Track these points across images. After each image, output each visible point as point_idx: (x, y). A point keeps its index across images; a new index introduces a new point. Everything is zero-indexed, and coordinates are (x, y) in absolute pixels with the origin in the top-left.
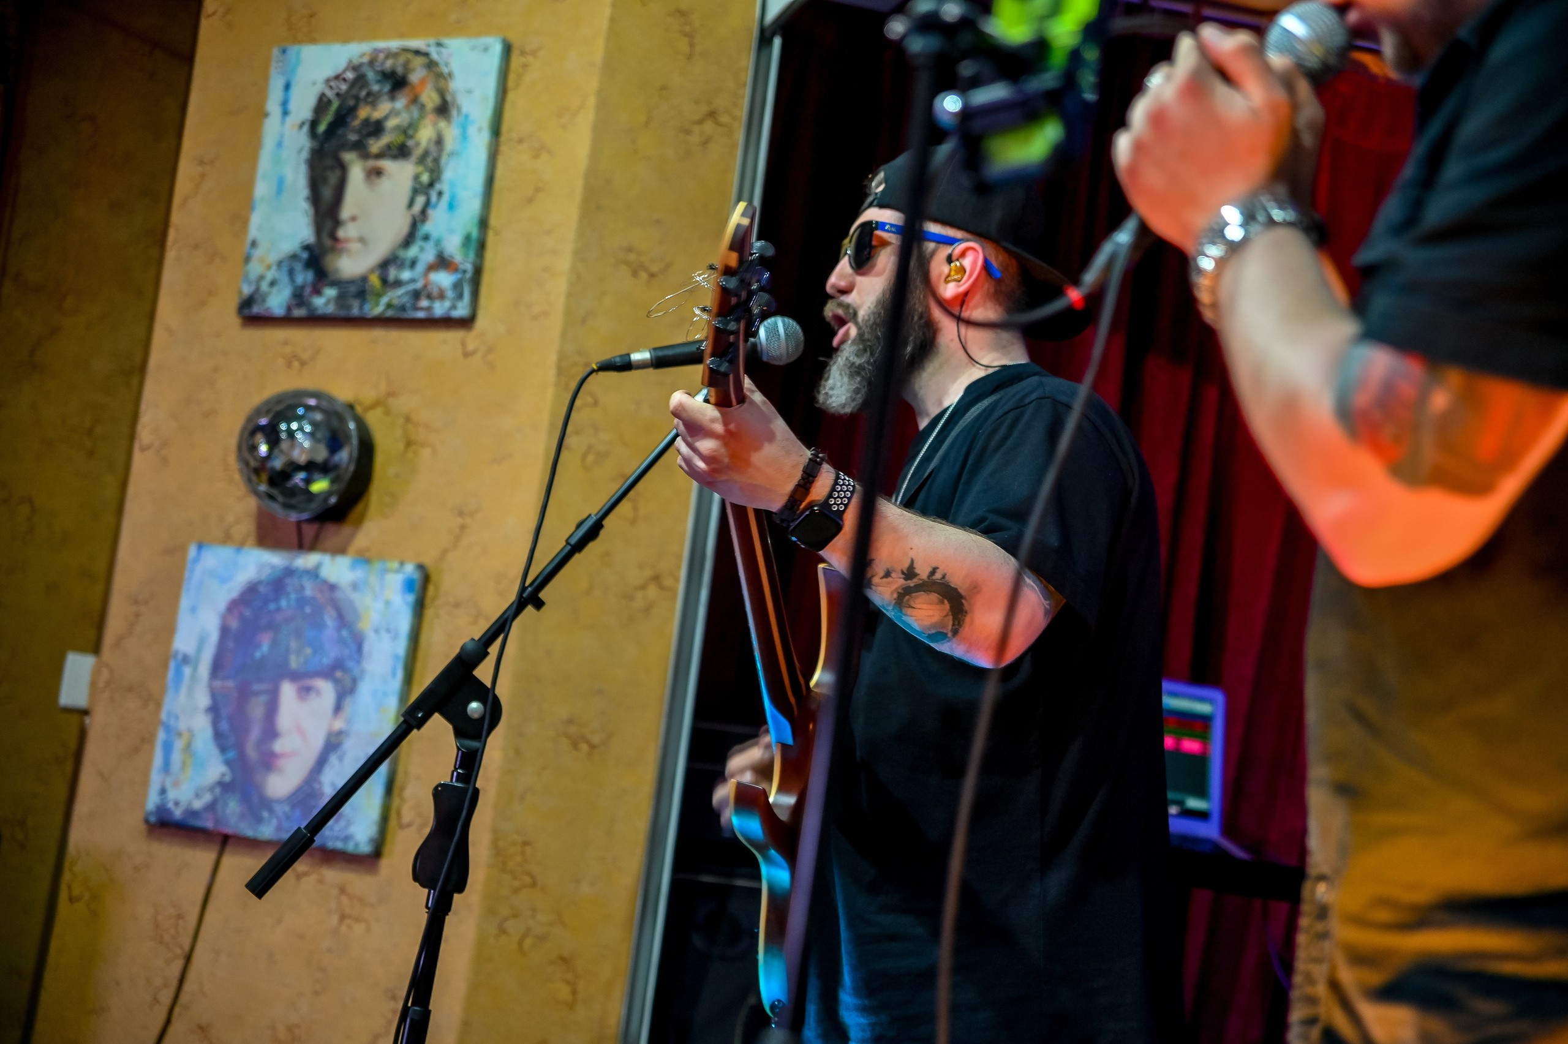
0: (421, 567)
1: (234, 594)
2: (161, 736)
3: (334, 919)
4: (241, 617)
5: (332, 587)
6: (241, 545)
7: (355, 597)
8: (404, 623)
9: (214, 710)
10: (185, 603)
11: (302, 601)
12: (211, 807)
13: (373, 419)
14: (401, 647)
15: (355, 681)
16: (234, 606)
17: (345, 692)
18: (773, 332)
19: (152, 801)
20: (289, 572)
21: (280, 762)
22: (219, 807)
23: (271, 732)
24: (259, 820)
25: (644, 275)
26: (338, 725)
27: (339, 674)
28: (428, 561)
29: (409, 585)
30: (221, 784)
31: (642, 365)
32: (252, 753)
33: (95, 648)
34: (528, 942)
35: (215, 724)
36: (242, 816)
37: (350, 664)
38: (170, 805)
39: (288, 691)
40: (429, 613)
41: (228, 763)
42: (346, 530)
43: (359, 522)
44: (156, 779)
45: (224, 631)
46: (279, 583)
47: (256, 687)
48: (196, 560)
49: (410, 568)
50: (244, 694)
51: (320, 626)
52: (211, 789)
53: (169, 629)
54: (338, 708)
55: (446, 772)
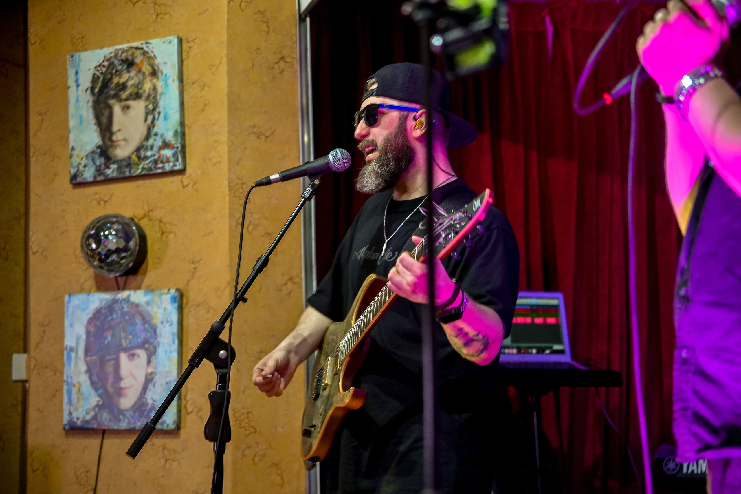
0: (178, 290)
1: (90, 315)
2: (65, 387)
3: (163, 462)
4: (95, 325)
5: (137, 305)
6: (89, 292)
7: (148, 308)
8: (175, 318)
9: (89, 371)
10: (67, 323)
11: (124, 314)
12: (95, 418)
13: (144, 224)
14: (175, 329)
15: (155, 348)
16: (90, 321)
17: (151, 354)
18: (335, 156)
19: (66, 419)
20: (115, 301)
21: (125, 392)
22: (99, 417)
23: (118, 378)
24: (119, 421)
25: (263, 138)
26: (150, 370)
27: (147, 346)
28: (181, 286)
29: (174, 299)
30: (97, 406)
31: (276, 181)
32: (110, 389)
33: (25, 350)
34: (257, 459)
35: (90, 378)
36: (110, 420)
37: (151, 340)
38: (75, 420)
39: (123, 357)
40: (185, 311)
41: (99, 395)
42: (139, 277)
43: (145, 273)
44: (66, 408)
45: (88, 333)
46: (111, 307)
47: (108, 358)
48: (69, 302)
49: (173, 291)
50: (102, 362)
51: (135, 324)
52: (94, 409)
53: (62, 336)
54: (149, 362)
55: (213, 386)
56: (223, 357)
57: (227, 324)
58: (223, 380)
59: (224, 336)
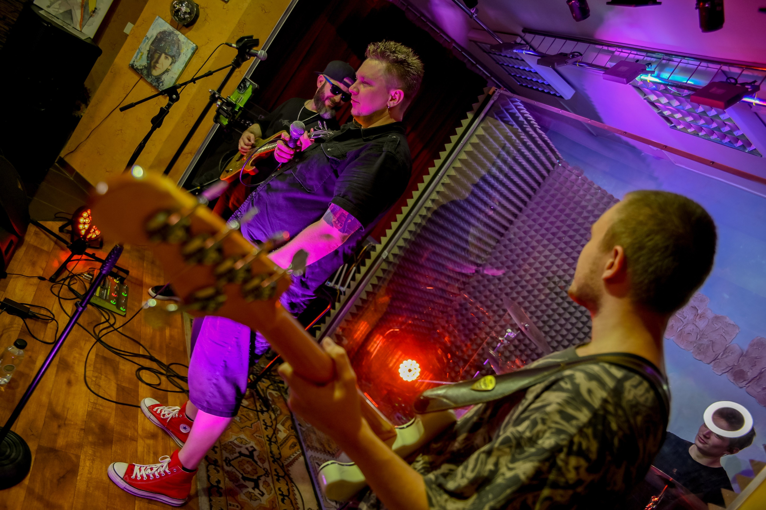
0: (197, 46)
1: (161, 31)
2: (138, 51)
3: (155, 103)
4: (161, 36)
5: (179, 40)
6: (167, 22)
7: (182, 44)
8: (189, 55)
9: (149, 51)
10: (152, 27)
11: (173, 40)
12: (141, 70)
13: (201, 11)
14: (187, 59)
15: (176, 61)
16: (160, 33)
17: (173, 62)
18: (261, 53)
19: (131, 62)
20: (173, 33)
21: (157, 69)
22: (143, 70)
23: (157, 62)
24: (149, 77)
25: (264, 11)
26: (169, 68)
27: (173, 58)
28: (198, 45)
29: (193, 48)
30: (144, 66)
31: (234, 47)
32: (152, 64)
33: (134, 23)
34: (187, 126)
35: (148, 54)
36: (146, 75)
37: (176, 57)
38: (134, 65)
39: (163, 56)
40: (195, 55)
41: (147, 63)
42: (187, 30)
43: (190, 30)
44: (134, 58)
45: (157, 37)
46: (170, 33)
47: (158, 52)
48: (157, 20)
49: (194, 45)
50: (155, 51)
51: (174, 47)
52: (143, 66)
53: (147, 30)
54: (171, 65)
55: (164, 106)
56: (174, 98)
57: (183, 87)
58: (169, 106)
59: (179, 90)
